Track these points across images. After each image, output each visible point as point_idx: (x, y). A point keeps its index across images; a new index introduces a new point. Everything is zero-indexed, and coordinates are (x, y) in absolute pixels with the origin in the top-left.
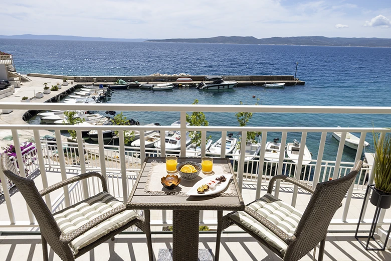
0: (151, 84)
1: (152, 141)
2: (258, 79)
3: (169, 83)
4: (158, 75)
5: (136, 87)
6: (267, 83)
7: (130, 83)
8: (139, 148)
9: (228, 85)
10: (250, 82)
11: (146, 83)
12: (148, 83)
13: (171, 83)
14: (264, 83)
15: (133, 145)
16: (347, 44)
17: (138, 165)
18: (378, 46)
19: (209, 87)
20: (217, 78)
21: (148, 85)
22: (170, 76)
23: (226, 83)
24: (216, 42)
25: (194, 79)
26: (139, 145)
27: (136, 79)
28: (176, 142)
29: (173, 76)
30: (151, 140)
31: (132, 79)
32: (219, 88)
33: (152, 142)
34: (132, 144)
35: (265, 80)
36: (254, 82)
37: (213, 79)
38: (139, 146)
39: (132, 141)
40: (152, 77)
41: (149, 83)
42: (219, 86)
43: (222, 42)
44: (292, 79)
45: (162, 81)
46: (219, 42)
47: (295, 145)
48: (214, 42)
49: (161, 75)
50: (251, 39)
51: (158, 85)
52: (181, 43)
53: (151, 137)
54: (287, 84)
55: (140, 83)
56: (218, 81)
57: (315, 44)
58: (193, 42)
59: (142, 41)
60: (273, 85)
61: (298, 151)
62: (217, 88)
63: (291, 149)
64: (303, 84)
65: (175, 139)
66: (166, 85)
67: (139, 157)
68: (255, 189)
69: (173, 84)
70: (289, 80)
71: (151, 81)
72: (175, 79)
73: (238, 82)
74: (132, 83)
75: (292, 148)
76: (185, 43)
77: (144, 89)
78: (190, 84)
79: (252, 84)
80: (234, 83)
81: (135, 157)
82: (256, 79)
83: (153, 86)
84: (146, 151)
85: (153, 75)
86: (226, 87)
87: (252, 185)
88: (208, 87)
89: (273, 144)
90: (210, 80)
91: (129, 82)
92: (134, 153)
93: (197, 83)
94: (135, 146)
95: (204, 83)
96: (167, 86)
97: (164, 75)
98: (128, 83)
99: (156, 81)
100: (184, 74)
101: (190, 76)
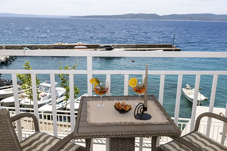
4: (60, 43)
22: (70, 44)
23: (116, 50)
24: (126, 18)
25: (89, 47)
27: (39, 47)
29: (72, 44)
31: (36, 47)
35: (147, 48)
37: (105, 46)
43: (131, 18)
44: (171, 46)
46: (129, 18)
48: (124, 18)
49: (63, 44)
50: (154, 16)
56: (109, 49)
57: (206, 20)
58: (108, 18)
64: (179, 50)
72: (72, 47)
95: (98, 50)
97: (65, 44)
100: (81, 43)
101: (86, 44)
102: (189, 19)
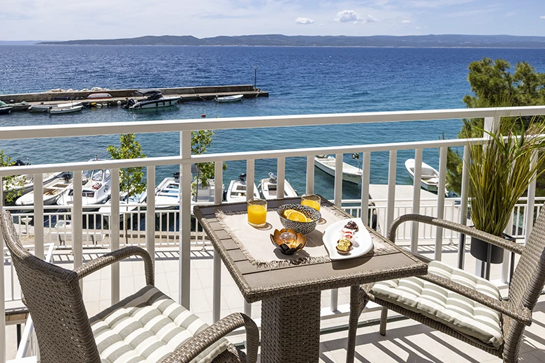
0: (47, 104)
1: (52, 194)
2: (205, 90)
3: (75, 103)
4: (57, 91)
5: (24, 110)
6: (220, 96)
7: (13, 105)
8: (32, 207)
9: (170, 100)
10: (195, 95)
11: (40, 103)
12: (42, 104)
13: (80, 102)
14: (215, 96)
15: (20, 203)
16: (312, 44)
17: (30, 237)
18: (348, 45)
19: (143, 105)
20: (154, 92)
21: (42, 106)
22: (77, 91)
23: (165, 97)
24: (142, 43)
25: (114, 94)
26: (32, 202)
27: (23, 98)
28: (93, 194)
29: (81, 91)
30: (50, 192)
31: (17, 99)
32: (157, 105)
33: (52, 196)
34: (18, 202)
35: (215, 92)
36: (200, 95)
37: (149, 93)
38: (33, 205)
39: (18, 197)
40: (50, 94)
41: (45, 103)
42: (157, 102)
43: (150, 43)
44: (251, 89)
45: (65, 99)
46: (146, 44)
47: (273, 181)
48: (139, 44)
49: (63, 91)
50: (189, 40)
51: (59, 106)
52: (91, 45)
53: (51, 187)
54: (246, 97)
55: (30, 104)
56: (154, 96)
57: (273, 45)
59: (31, 44)
60: (227, 98)
61: (275, 189)
62: (154, 105)
63: (267, 188)
64: (266, 95)
65: (90, 189)
66: (70, 105)
67: (32, 223)
68: (211, 257)
69: (83, 104)
70: (248, 90)
71: (47, 101)
72: (85, 96)
73: (181, 95)
74: (17, 104)
75: (269, 186)
76: (97, 45)
77: (36, 112)
78: (108, 102)
79: (198, 99)
80: (177, 97)
81: (24, 224)
82: (203, 91)
83: (51, 108)
84: (46, 211)
85: (51, 92)
86: (167, 104)
87: (199, 251)
88: (141, 105)
89: (239, 184)
90: (144, 95)
91: (11, 103)
92: (22, 217)
93: (119, 100)
94: (24, 205)
95: (135, 99)
96: (73, 106)
97: (68, 91)
98: (11, 105)
99: (56, 99)
100: (99, 88)
101: (108, 90)
102: (246, 44)
